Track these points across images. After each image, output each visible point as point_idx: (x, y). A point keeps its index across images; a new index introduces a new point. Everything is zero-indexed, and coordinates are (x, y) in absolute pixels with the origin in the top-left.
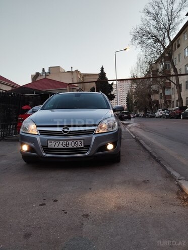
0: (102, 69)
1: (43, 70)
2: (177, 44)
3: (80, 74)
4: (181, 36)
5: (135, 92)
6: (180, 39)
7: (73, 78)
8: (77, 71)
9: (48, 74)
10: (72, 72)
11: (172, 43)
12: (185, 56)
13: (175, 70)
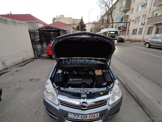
0: (82, 17)
1: (57, 16)
2: (114, 8)
3: (73, 19)
4: (117, 4)
5: (94, 28)
6: (116, 5)
7: (69, 21)
8: (71, 18)
9: (59, 18)
10: (69, 18)
11: (113, 6)
12: (117, 13)
13: (112, 20)
